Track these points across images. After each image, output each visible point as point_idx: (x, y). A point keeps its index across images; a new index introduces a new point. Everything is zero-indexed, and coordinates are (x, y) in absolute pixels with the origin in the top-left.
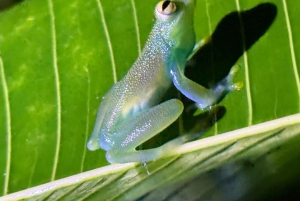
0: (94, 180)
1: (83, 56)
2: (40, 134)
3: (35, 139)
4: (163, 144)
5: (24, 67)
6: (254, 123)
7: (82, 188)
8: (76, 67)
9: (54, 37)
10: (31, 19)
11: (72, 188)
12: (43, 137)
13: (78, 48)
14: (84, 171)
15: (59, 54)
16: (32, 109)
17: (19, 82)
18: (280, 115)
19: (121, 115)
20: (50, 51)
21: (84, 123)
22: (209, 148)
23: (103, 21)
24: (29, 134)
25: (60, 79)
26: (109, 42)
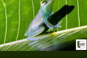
0: (26, 41)
1: (27, 10)
3: (13, 30)
5: (11, 12)
7: (23, 43)
8: (24, 12)
9: (20, 4)
11: (21, 43)
12: (15, 29)
13: (25, 8)
15: (20, 9)
16: (13, 22)
17: (10, 15)
20: (18, 8)
21: (25, 27)
24: (11, 29)
25: (20, 15)
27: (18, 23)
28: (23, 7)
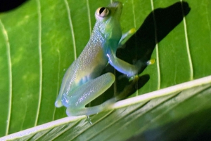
0: (60, 126)
1: (57, 42)
2: (29, 94)
3: (26, 97)
4: (103, 102)
5: (21, 49)
6: (161, 87)
7: (52, 132)
8: (52, 49)
10: (27, 17)
11: (46, 132)
13: (53, 36)
14: (55, 120)
15: (42, 40)
16: (25, 77)
17: (18, 59)
18: (178, 82)
19: (75, 84)
20: (37, 38)
22: (132, 105)
23: (70, 18)
24: (23, 94)
25: (43, 57)
26: (73, 32)
27: (39, 77)
28: (47, 34)
